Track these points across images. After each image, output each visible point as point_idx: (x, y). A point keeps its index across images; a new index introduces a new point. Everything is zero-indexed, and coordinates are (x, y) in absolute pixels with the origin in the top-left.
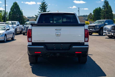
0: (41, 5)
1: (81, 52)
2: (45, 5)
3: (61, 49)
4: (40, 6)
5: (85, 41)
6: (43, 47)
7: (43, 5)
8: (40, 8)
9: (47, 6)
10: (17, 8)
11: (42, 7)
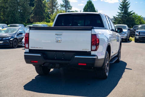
0: (122, 4)
1: (85, 64)
2: (127, 3)
3: (63, 58)
4: (120, 4)
5: (92, 50)
6: (40, 55)
7: (124, 3)
8: (120, 8)
9: (129, 4)
10: (92, 7)
11: (123, 6)
